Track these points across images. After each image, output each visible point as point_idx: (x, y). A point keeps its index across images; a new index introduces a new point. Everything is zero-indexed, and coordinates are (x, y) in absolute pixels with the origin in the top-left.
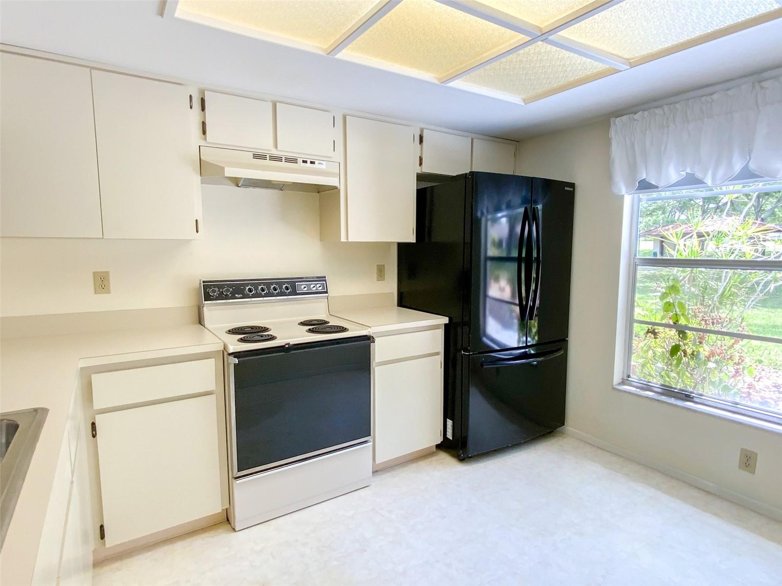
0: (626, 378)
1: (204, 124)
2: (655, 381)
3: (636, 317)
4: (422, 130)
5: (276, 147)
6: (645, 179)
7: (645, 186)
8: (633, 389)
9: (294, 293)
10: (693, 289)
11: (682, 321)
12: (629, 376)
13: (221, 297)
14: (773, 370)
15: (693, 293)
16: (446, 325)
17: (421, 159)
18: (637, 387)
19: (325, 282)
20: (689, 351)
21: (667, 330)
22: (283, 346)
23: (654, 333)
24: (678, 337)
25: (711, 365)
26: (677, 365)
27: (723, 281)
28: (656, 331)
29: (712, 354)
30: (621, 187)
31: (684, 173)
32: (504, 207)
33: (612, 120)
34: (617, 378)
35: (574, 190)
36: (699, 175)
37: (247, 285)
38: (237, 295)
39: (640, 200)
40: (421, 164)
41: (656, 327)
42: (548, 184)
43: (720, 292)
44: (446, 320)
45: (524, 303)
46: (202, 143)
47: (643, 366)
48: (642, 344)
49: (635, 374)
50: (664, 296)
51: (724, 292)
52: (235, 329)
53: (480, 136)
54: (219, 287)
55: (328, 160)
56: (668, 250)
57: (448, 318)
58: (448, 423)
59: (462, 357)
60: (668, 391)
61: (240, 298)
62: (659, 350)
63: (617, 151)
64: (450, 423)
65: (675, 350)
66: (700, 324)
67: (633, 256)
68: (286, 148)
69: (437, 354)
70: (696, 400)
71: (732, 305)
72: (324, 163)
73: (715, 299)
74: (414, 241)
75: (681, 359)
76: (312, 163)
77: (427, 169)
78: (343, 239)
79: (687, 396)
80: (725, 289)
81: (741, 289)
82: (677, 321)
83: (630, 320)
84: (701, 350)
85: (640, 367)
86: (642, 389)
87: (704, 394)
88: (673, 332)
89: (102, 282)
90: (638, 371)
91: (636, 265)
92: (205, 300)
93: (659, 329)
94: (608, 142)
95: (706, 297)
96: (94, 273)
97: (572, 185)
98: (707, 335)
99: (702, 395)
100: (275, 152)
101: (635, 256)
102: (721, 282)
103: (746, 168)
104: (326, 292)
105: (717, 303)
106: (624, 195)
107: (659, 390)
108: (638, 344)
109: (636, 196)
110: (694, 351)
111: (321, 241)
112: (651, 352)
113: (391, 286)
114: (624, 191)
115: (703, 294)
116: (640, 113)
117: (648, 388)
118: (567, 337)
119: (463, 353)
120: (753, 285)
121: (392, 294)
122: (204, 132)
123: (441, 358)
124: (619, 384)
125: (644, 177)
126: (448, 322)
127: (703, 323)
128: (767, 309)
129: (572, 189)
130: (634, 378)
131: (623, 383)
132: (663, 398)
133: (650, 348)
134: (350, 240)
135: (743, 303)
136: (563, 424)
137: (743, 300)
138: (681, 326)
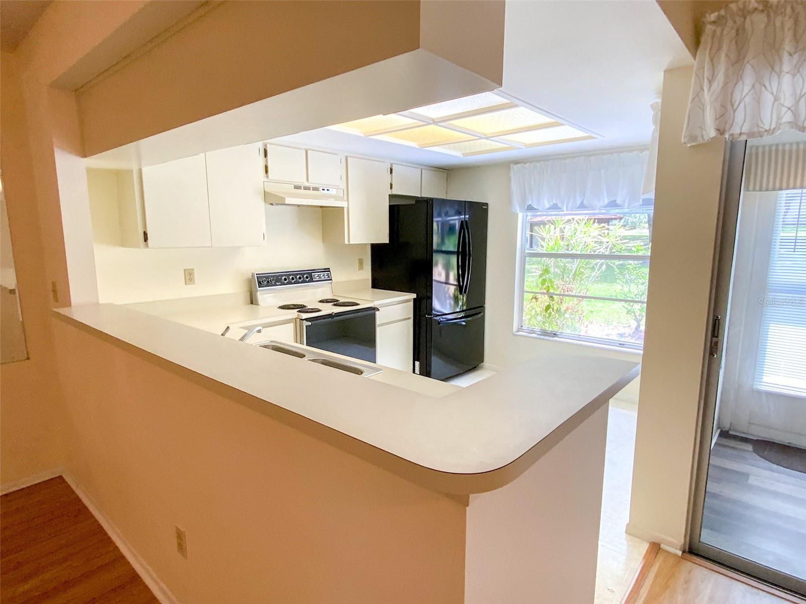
0: (520, 328)
1: (266, 167)
2: (537, 328)
3: (526, 289)
4: (392, 165)
5: (308, 180)
6: (531, 204)
7: (530, 208)
8: (525, 334)
9: (311, 281)
10: (556, 270)
11: (551, 291)
12: (522, 326)
13: (269, 284)
14: (606, 325)
15: (557, 273)
16: (414, 299)
17: (391, 185)
18: (527, 333)
19: (329, 272)
20: (555, 308)
21: (543, 296)
22: (330, 314)
23: (536, 299)
24: (549, 300)
25: (567, 316)
26: (549, 317)
27: (575, 264)
28: (537, 297)
29: (567, 309)
30: (517, 209)
31: (552, 203)
32: (443, 215)
33: (512, 165)
34: (515, 329)
35: (488, 207)
36: (559, 205)
37: (283, 276)
38: (277, 283)
39: (527, 216)
40: (391, 188)
41: (537, 295)
42: (471, 204)
43: (573, 272)
44: (414, 296)
45: (461, 284)
46: (266, 179)
47: (530, 320)
48: (528, 306)
49: (525, 325)
50: (541, 276)
51: (576, 271)
52: (284, 306)
53: (427, 168)
54: (267, 277)
55: (337, 187)
56: (540, 243)
57: (416, 295)
58: (416, 364)
59: (427, 319)
60: (545, 333)
61: (280, 285)
62: (538, 310)
63: (515, 187)
64: (417, 363)
65: (548, 307)
66: (561, 292)
67: (523, 250)
68: (314, 181)
69: (409, 318)
70: (559, 336)
71: (581, 280)
72: (335, 190)
73: (570, 276)
74: (388, 242)
75: (551, 313)
76: (328, 190)
77: (395, 191)
78: (346, 242)
79: (555, 334)
80: (576, 269)
81: (586, 269)
82: (549, 290)
83: (522, 291)
84: (561, 307)
85: (528, 321)
86: (530, 333)
87: (564, 332)
88: (546, 297)
89: (189, 277)
90: (527, 323)
91: (525, 257)
92: (259, 287)
93: (539, 296)
94: (509, 179)
95: (565, 276)
96: (185, 270)
97: (487, 204)
98: (565, 298)
99: (562, 333)
100: (307, 184)
101: (525, 251)
102: (574, 264)
103: (582, 203)
104: (331, 280)
105: (572, 280)
106: (518, 214)
107: (540, 333)
108: (527, 305)
109: (525, 213)
110: (557, 308)
111: (323, 242)
112: (534, 311)
113: (366, 274)
114: (518, 212)
115: (563, 273)
116: (528, 164)
117: (533, 332)
118: (485, 304)
119: (427, 316)
120: (594, 266)
121: (368, 279)
122: (267, 172)
123: (411, 321)
124: (516, 332)
125: (530, 203)
126: (416, 297)
127: (562, 291)
128: (607, 284)
129: (486, 207)
130: (525, 327)
131: (518, 331)
132: (542, 337)
133: (533, 308)
134: (351, 243)
135: (587, 279)
136: (483, 362)
137: (587, 277)
138: (550, 293)
